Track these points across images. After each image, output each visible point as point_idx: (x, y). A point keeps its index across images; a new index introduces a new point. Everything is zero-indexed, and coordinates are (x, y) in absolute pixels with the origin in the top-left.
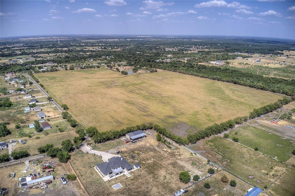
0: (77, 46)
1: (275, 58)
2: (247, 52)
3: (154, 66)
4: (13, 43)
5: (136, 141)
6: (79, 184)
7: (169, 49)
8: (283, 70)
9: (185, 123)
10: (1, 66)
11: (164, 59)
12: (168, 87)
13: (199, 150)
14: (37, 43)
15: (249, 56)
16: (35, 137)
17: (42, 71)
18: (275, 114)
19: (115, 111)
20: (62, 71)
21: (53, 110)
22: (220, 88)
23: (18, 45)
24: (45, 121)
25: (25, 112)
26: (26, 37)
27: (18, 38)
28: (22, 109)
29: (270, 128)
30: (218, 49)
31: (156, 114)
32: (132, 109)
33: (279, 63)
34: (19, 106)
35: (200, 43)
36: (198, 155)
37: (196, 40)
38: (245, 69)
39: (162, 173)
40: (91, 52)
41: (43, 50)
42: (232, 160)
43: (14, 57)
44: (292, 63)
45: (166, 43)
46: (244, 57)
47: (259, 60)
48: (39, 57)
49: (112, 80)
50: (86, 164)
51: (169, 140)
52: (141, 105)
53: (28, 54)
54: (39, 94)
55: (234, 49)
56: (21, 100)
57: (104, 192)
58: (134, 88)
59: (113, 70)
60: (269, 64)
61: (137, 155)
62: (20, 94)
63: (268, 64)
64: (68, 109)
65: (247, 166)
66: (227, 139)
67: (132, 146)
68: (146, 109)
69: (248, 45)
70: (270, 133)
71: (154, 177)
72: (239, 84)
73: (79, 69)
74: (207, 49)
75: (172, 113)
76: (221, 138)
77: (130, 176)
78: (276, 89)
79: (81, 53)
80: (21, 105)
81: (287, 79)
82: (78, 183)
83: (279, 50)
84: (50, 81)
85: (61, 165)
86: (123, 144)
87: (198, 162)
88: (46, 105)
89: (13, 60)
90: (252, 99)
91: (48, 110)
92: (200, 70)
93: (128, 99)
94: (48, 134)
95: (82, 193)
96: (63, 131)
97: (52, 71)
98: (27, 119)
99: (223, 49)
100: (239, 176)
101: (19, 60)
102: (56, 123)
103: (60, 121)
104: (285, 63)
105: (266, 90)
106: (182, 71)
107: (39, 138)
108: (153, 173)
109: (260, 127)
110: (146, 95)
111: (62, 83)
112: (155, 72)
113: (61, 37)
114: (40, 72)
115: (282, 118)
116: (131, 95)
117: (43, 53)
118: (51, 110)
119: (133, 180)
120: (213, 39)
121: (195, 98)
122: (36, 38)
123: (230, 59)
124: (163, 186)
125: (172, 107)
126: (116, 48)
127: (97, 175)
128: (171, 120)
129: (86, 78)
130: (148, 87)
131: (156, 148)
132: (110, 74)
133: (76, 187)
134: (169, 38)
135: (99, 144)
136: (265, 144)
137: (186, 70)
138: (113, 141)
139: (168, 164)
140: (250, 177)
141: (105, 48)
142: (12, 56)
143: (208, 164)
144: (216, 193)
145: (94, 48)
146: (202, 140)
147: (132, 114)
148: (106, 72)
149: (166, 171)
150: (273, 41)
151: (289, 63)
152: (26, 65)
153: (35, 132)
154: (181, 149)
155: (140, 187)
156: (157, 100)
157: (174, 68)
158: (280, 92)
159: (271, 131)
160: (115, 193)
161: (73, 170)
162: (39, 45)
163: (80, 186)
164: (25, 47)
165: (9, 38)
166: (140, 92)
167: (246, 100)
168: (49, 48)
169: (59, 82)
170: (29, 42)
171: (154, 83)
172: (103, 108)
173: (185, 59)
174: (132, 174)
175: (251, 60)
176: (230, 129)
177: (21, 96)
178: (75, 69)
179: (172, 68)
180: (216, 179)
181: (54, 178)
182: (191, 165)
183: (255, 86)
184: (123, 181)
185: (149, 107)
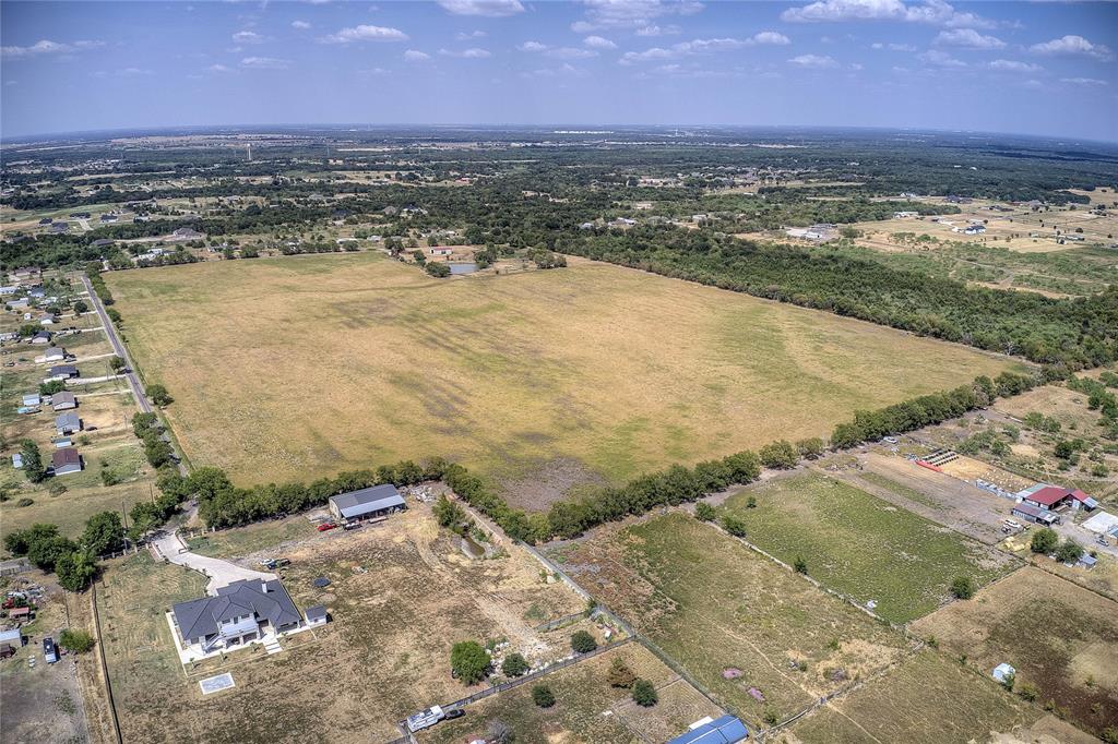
0: (312, 170)
1: (1047, 216)
2: (947, 193)
3: (564, 244)
4: (83, 158)
5: (360, 526)
6: (94, 667)
7: (654, 181)
8: (1060, 263)
9: (577, 461)
10: (3, 242)
11: (614, 219)
12: (577, 327)
13: (582, 562)
14: (171, 155)
15: (949, 208)
16: (18, 498)
17: (139, 262)
18: (950, 431)
19: (335, 413)
20: (214, 262)
21: (115, 406)
22: (773, 330)
23: (98, 164)
24: (73, 444)
25: (21, 411)
26: (138, 135)
27: (107, 137)
28: (13, 401)
29: (901, 488)
30: (843, 181)
31: (486, 424)
32: (403, 406)
33: (1059, 233)
34: (7, 391)
35: (782, 157)
36: (566, 581)
37: (775, 146)
38: (910, 259)
39: (403, 642)
40: (356, 192)
41: (178, 184)
42: (686, 604)
43: (65, 210)
44: (1110, 236)
45: (655, 156)
46: (925, 212)
47: (979, 221)
48: (153, 212)
49: (379, 297)
50: (145, 601)
51: (483, 524)
52: (444, 391)
53: (117, 198)
54: (95, 345)
55: (902, 182)
56: (25, 367)
57: (165, 699)
58: (448, 328)
59: (402, 260)
60: (1013, 241)
61: (338, 576)
62: (30, 347)
63: (1008, 240)
64: (168, 401)
65: (735, 629)
66: (707, 523)
67: (339, 542)
68: (457, 406)
69: (965, 167)
70: (889, 508)
71: (363, 657)
72: (854, 316)
73: (278, 254)
74: (800, 179)
75: (543, 424)
76: (684, 519)
77: (280, 650)
78: (994, 336)
79: (314, 196)
80: (18, 387)
81: (1056, 296)
82: (95, 661)
83: (1078, 187)
84: (153, 299)
85: (62, 600)
86: (307, 534)
87: (554, 607)
88: (102, 386)
89: (55, 221)
90: (879, 375)
91: (101, 406)
92: (729, 259)
93: (406, 368)
94: (63, 489)
95: (95, 695)
96: (115, 483)
97: (177, 264)
98: (18, 435)
99: (861, 180)
100: (683, 669)
101: (78, 220)
102: (107, 451)
103: (122, 445)
104: (1082, 236)
105: (952, 340)
106: (657, 265)
107: (31, 502)
108: (367, 641)
109: (857, 483)
110: (480, 356)
111: (194, 308)
112: (556, 266)
113: (269, 136)
114: (132, 266)
115: (968, 450)
116: (425, 354)
117: (174, 196)
118: (112, 404)
119: (283, 663)
120: (840, 140)
121: (660, 368)
122: (175, 139)
123: (865, 218)
124: (383, 690)
125: (558, 401)
126: (455, 176)
127: (166, 642)
128: (530, 450)
129: (290, 288)
130: (504, 325)
131: (424, 553)
132: (387, 274)
133: (82, 675)
134: (672, 140)
135: (223, 533)
136: (851, 547)
137: (675, 260)
138: (276, 523)
139: (439, 614)
140: (728, 674)
141: (412, 178)
142: (59, 207)
143: (588, 614)
144: (567, 724)
145: (369, 178)
146: (609, 525)
147: (394, 423)
148: (371, 269)
149: (419, 637)
150: (1069, 153)
151: (1098, 234)
152: (92, 239)
153: (26, 483)
154: (512, 559)
155: (296, 692)
156: (512, 372)
157: (633, 252)
158: (1004, 348)
159: (898, 498)
160: (201, 707)
161: (93, 620)
162: (173, 164)
163: (96, 672)
164: (118, 171)
165: (73, 138)
166: (462, 343)
167: (853, 378)
168: (204, 175)
169: (184, 304)
170: (143, 152)
171: (536, 308)
172: (300, 399)
173: (694, 217)
174: (290, 643)
175: (950, 223)
176: (737, 486)
177: (30, 352)
178: (264, 256)
179: (622, 255)
180: (590, 674)
181: (25, 640)
182: (523, 618)
183: (914, 325)
184: (248, 665)
185: (470, 399)
